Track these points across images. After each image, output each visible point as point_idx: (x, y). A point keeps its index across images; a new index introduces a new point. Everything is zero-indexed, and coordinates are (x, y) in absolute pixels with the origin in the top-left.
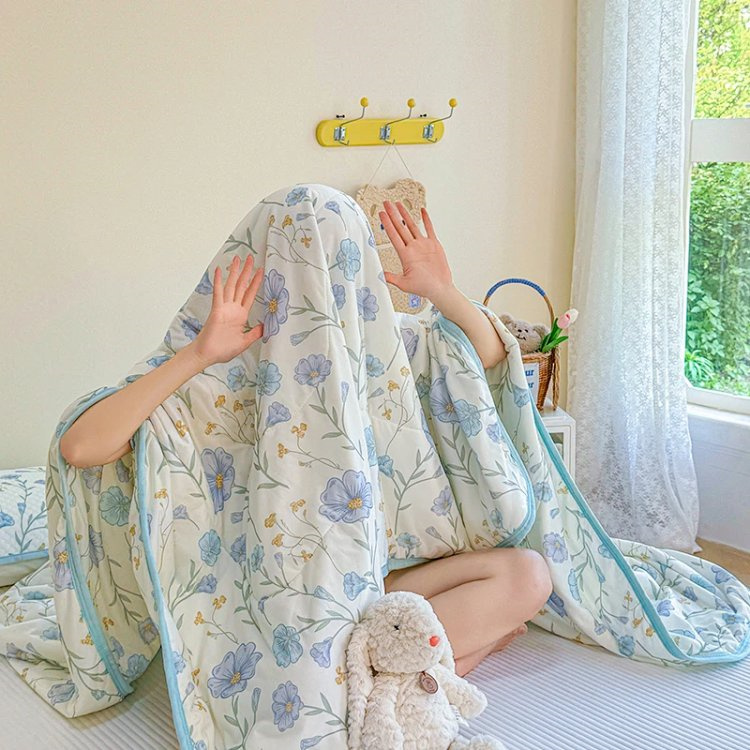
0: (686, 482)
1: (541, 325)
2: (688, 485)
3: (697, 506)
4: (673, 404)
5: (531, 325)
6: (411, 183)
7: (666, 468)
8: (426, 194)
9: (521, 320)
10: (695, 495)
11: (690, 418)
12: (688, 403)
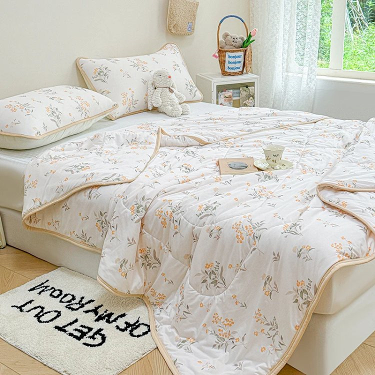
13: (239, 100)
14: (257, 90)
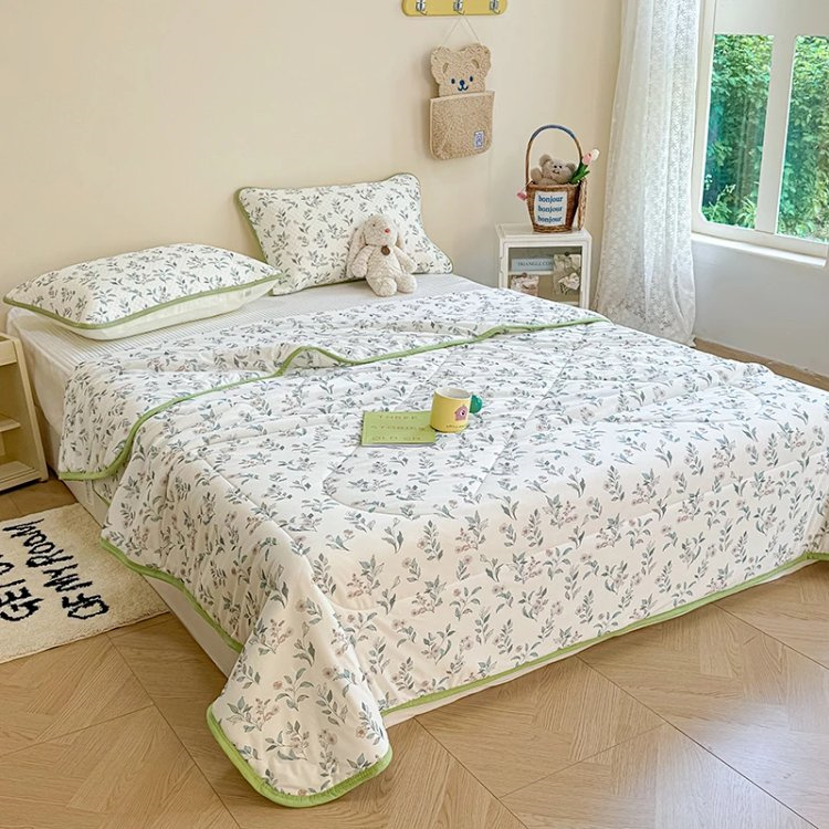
0: (686, 292)
1: (572, 162)
2: (688, 295)
3: (694, 312)
4: (680, 231)
5: (564, 162)
6: (479, 46)
7: (672, 281)
8: (492, 56)
9: (558, 159)
10: (693, 302)
11: (693, 243)
12: (693, 232)
13: (552, 276)
14: (585, 261)
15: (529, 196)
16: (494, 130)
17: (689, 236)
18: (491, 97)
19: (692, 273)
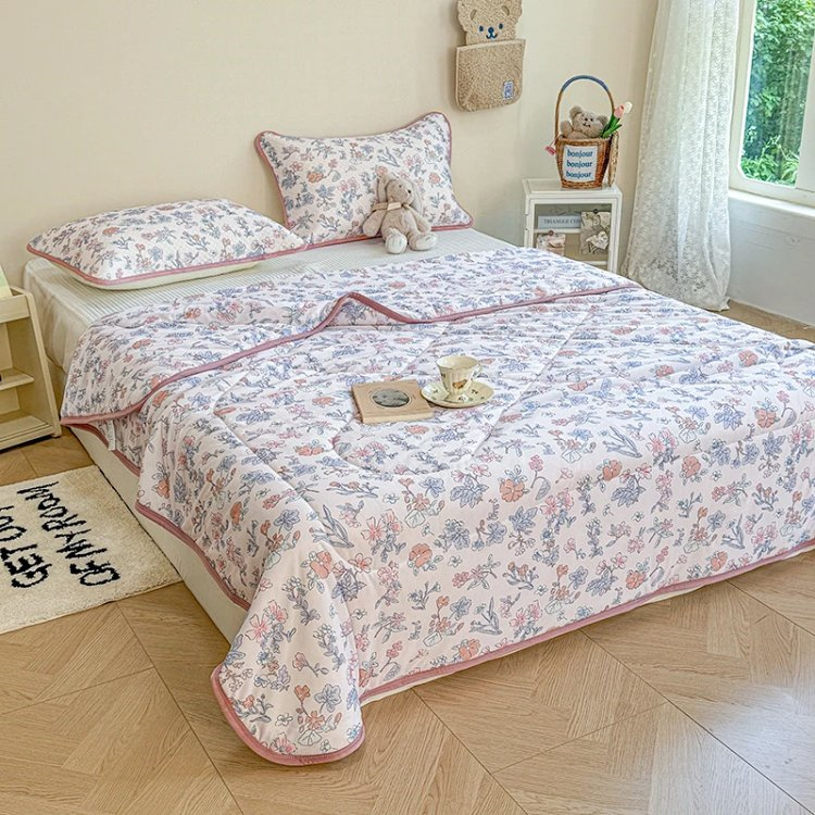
0: (722, 252)
1: (603, 114)
2: (723, 256)
3: (729, 273)
4: (716, 187)
7: (706, 241)
9: (589, 111)
10: (728, 263)
11: (730, 200)
12: (730, 188)
13: (579, 234)
14: (615, 219)
15: (558, 150)
16: (524, 80)
17: (725, 193)
18: (522, 46)
19: (728, 233)
